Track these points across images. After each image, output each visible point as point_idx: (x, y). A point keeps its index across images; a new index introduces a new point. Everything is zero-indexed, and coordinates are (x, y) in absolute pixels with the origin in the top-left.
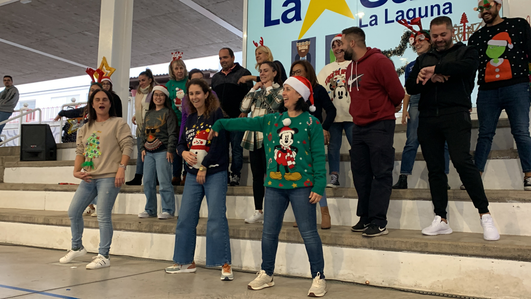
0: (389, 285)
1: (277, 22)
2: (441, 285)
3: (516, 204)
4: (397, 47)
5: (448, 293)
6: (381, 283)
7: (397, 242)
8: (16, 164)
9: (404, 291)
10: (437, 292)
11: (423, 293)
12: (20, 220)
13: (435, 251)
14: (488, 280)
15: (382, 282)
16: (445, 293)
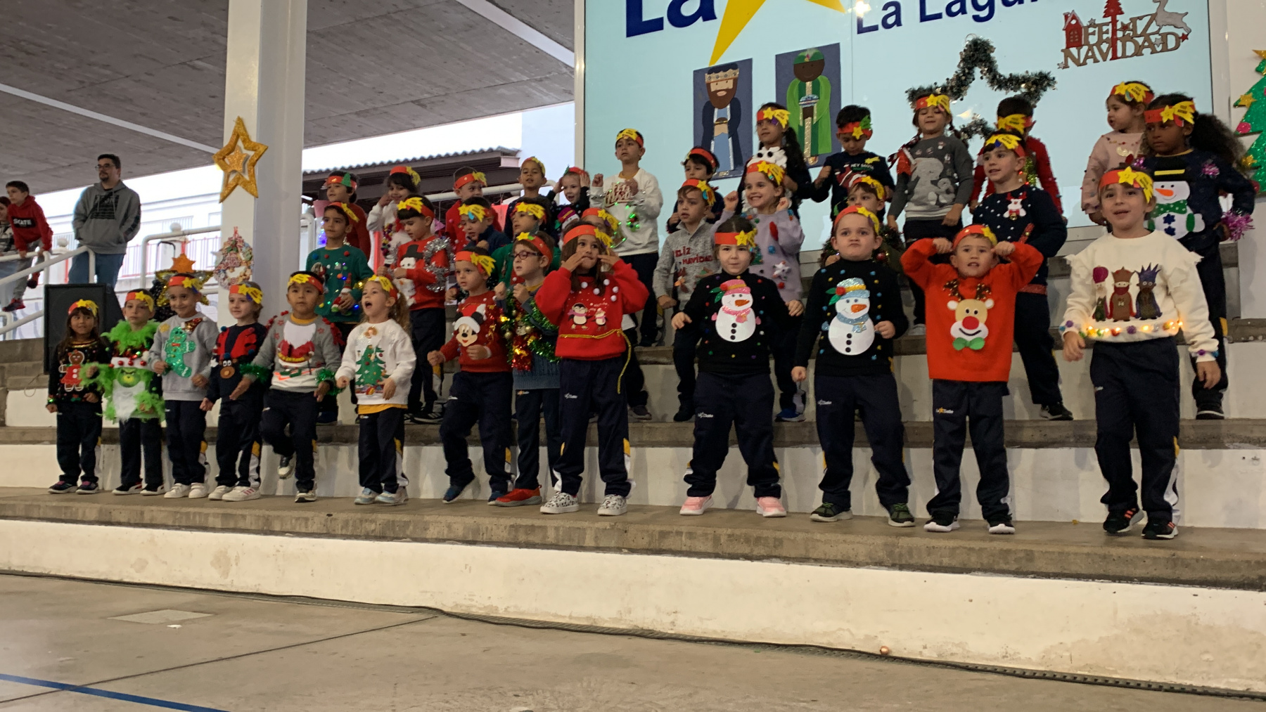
0: (940, 655)
1: (657, 25)
2: (1067, 654)
3: (1249, 453)
4: (951, 78)
5: (1086, 673)
6: (921, 653)
7: (958, 551)
8: (35, 381)
9: (975, 669)
10: (1059, 671)
11: (1023, 675)
12: (42, 515)
13: (1052, 569)
14: (1185, 639)
15: (921, 649)
16: (1079, 672)
